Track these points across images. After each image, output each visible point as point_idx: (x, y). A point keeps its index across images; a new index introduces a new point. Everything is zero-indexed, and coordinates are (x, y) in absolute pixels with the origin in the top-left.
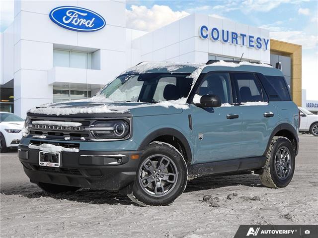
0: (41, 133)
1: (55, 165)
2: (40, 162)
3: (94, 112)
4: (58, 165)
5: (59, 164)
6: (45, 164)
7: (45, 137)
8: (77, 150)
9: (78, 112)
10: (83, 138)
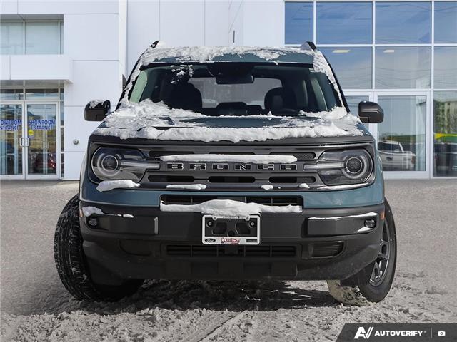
0: (190, 180)
1: (248, 241)
2: (204, 238)
3: (321, 134)
4: (256, 241)
5: (258, 238)
6: (219, 240)
7: (204, 187)
8: (297, 209)
9: (287, 135)
10: (305, 185)
